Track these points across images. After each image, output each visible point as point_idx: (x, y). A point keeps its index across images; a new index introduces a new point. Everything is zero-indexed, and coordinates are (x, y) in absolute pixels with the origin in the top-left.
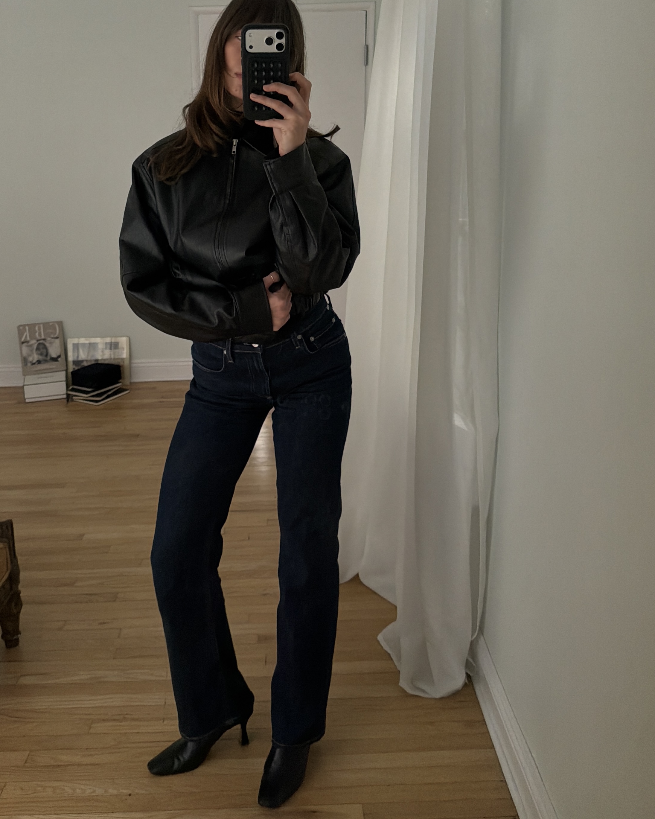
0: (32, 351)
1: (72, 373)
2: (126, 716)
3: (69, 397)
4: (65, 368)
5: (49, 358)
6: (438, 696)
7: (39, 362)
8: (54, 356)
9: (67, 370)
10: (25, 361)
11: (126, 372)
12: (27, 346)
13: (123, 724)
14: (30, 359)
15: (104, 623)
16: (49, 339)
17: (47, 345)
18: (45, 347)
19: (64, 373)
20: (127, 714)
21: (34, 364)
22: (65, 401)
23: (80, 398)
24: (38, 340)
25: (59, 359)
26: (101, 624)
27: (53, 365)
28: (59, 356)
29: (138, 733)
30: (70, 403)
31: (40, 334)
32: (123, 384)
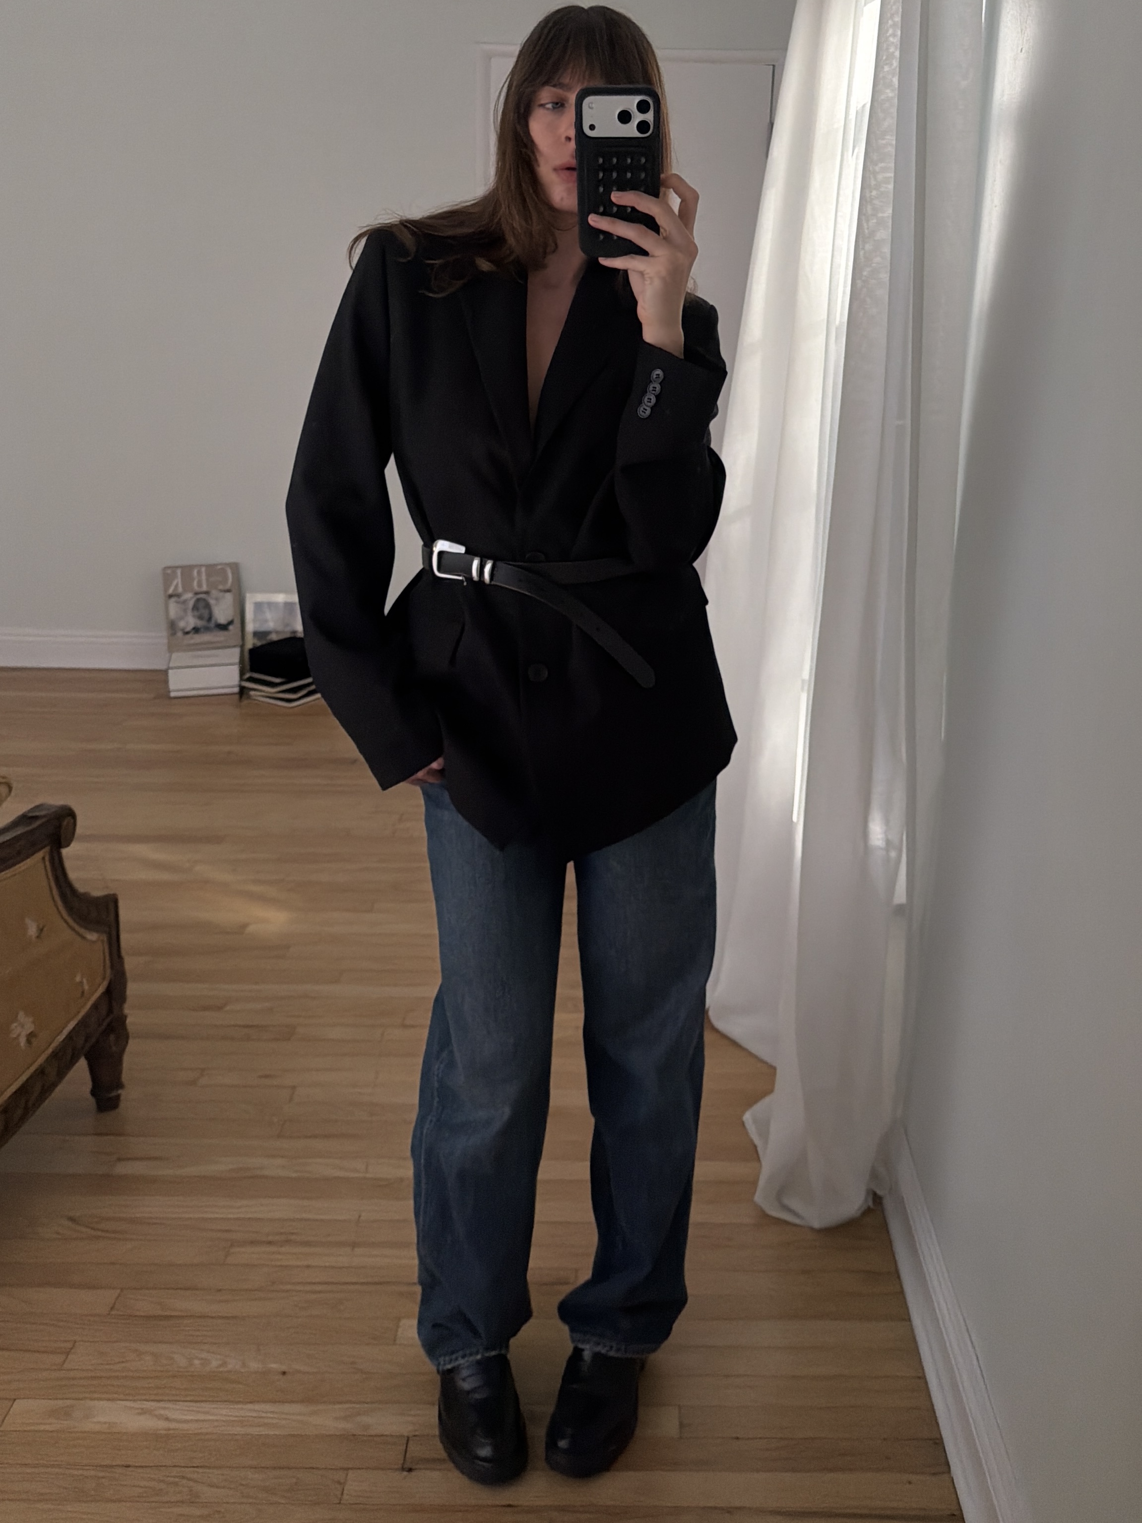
0: (185, 611)
1: (251, 651)
2: (290, 1237)
3: (243, 691)
4: (240, 642)
5: (212, 625)
7: (196, 630)
8: (222, 620)
9: (242, 647)
10: (172, 626)
12: (177, 602)
13: (283, 1249)
14: (182, 624)
15: (267, 1076)
16: (214, 593)
17: (212, 602)
18: (208, 606)
19: (237, 651)
20: (292, 1234)
21: (187, 633)
22: (237, 697)
23: (261, 693)
24: (196, 594)
25: (231, 627)
26: (261, 1077)
27: (220, 636)
28: (231, 623)
29: (308, 1267)
30: (245, 702)
31: (200, 584)
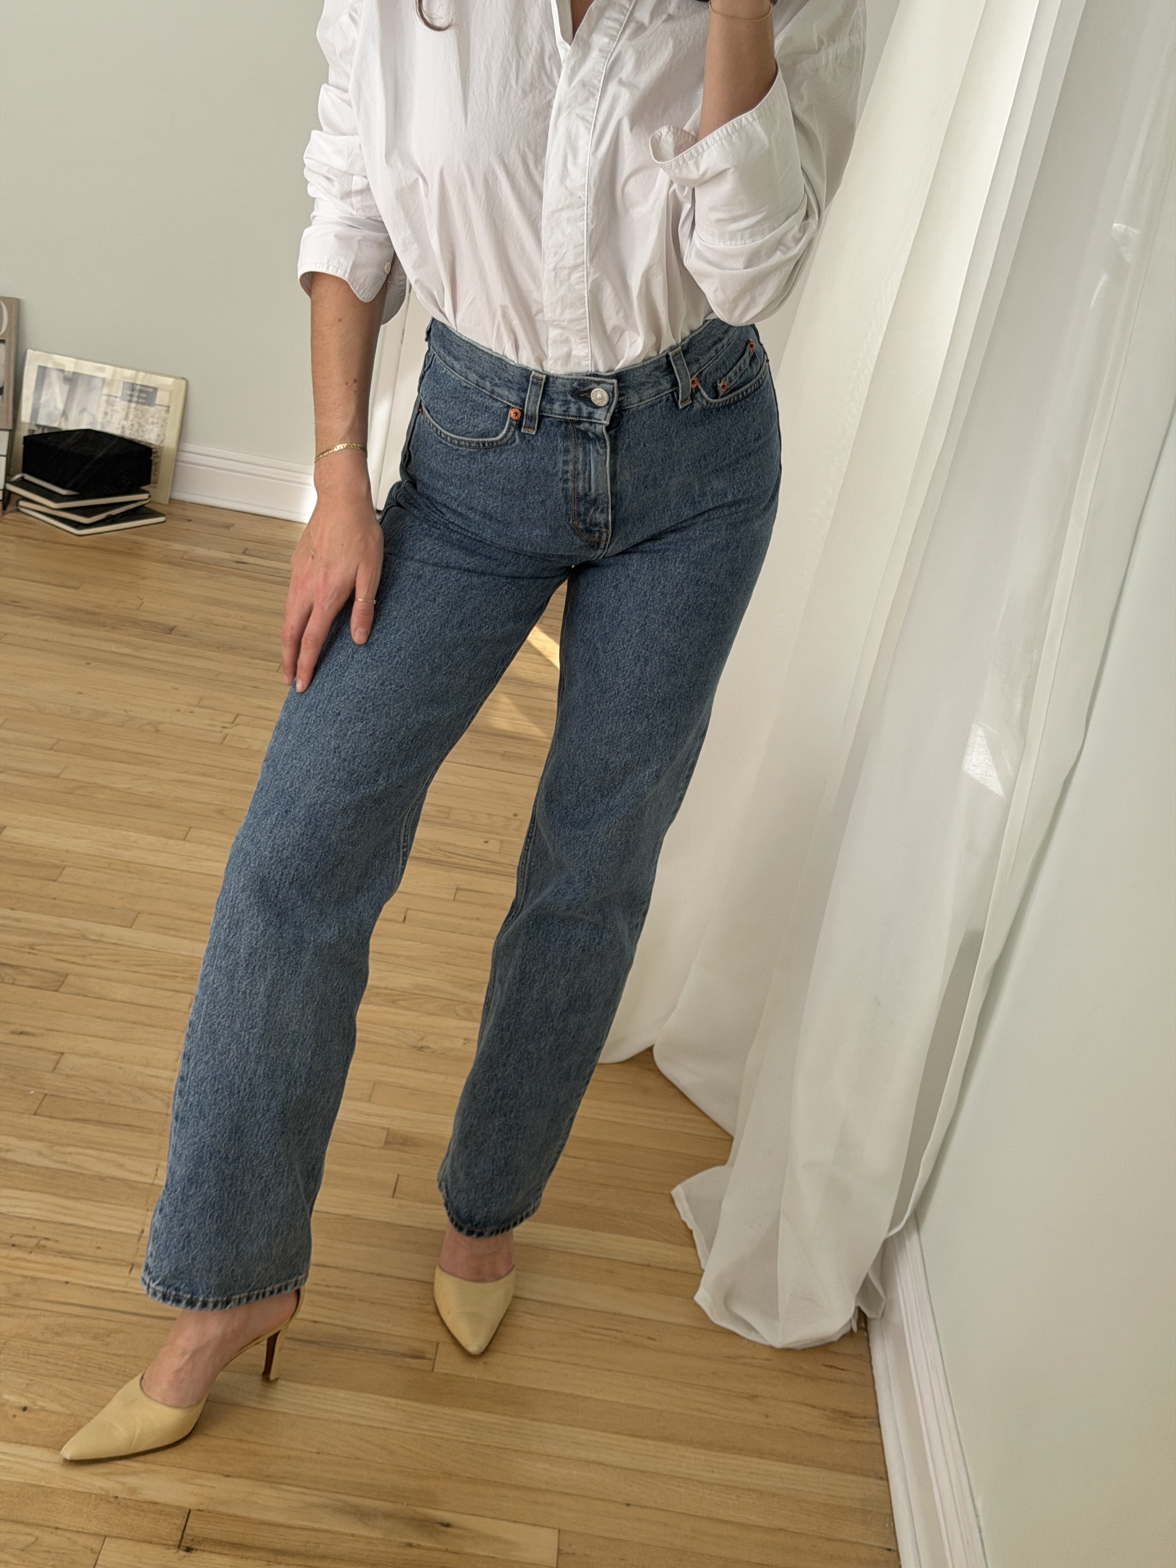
1: (26, 438)
2: (43, 1242)
3: (8, 500)
4: (9, 425)
6: (778, 1343)
9: (12, 432)
11: (163, 470)
15: (21, 1033)
19: (6, 435)
20: (46, 1239)
23: (35, 507)
26: (13, 1033)
28: (1, 391)
29: (67, 1283)
30: (11, 516)
32: (150, 496)
